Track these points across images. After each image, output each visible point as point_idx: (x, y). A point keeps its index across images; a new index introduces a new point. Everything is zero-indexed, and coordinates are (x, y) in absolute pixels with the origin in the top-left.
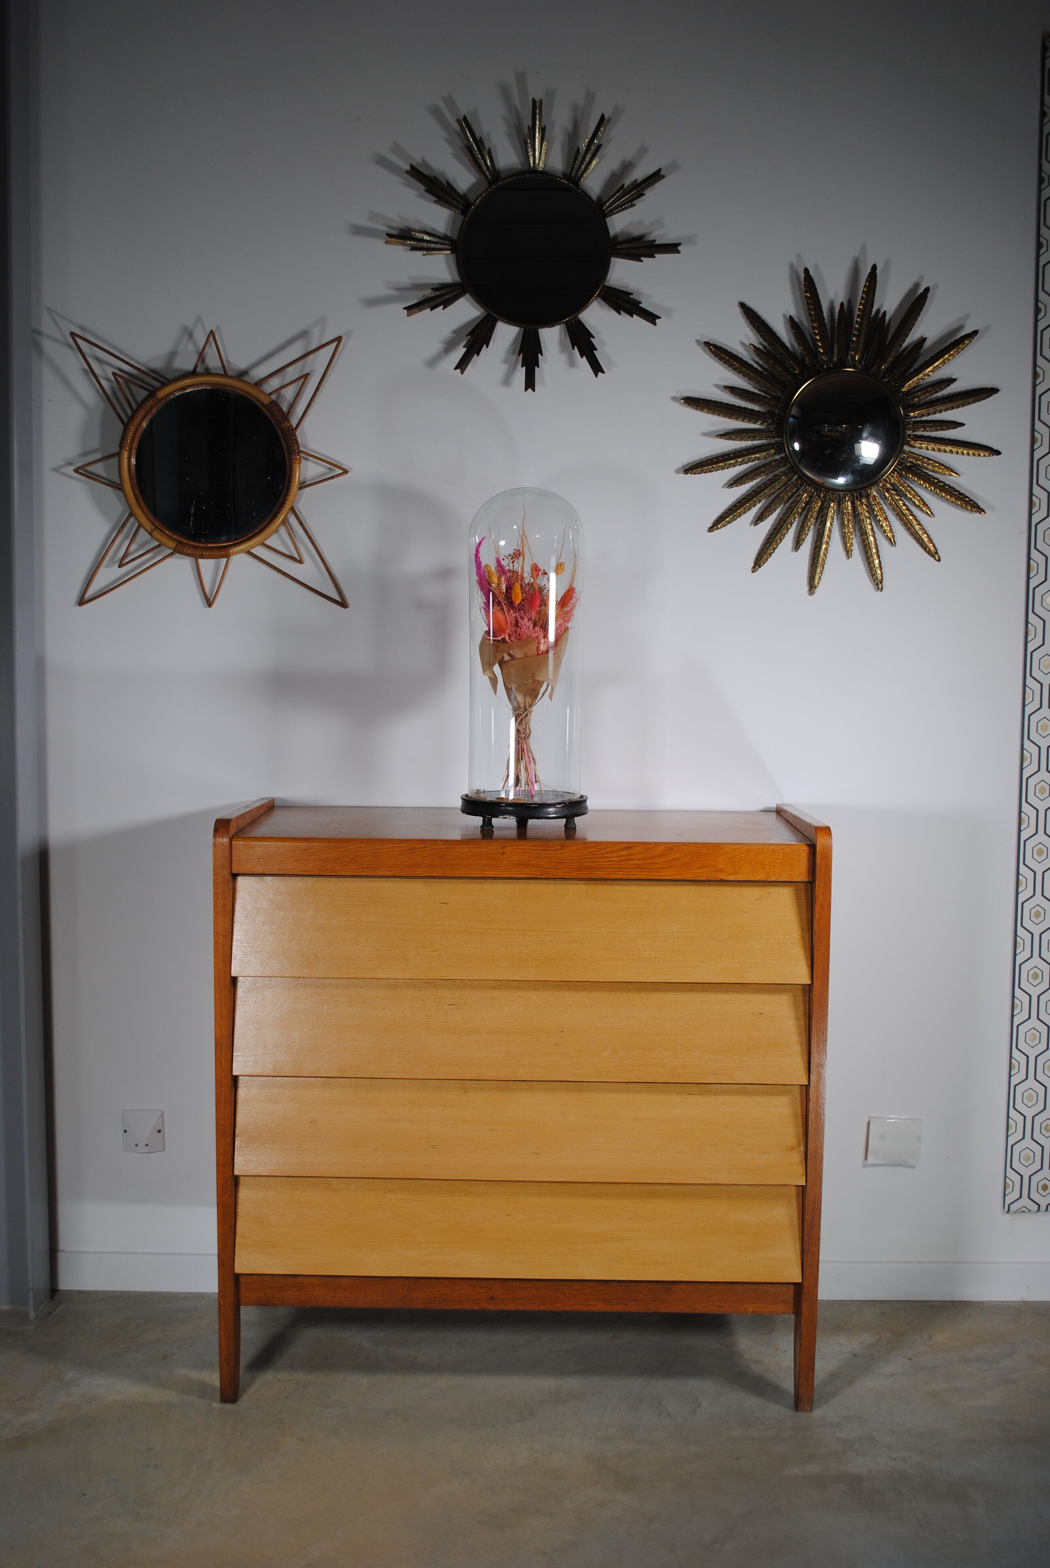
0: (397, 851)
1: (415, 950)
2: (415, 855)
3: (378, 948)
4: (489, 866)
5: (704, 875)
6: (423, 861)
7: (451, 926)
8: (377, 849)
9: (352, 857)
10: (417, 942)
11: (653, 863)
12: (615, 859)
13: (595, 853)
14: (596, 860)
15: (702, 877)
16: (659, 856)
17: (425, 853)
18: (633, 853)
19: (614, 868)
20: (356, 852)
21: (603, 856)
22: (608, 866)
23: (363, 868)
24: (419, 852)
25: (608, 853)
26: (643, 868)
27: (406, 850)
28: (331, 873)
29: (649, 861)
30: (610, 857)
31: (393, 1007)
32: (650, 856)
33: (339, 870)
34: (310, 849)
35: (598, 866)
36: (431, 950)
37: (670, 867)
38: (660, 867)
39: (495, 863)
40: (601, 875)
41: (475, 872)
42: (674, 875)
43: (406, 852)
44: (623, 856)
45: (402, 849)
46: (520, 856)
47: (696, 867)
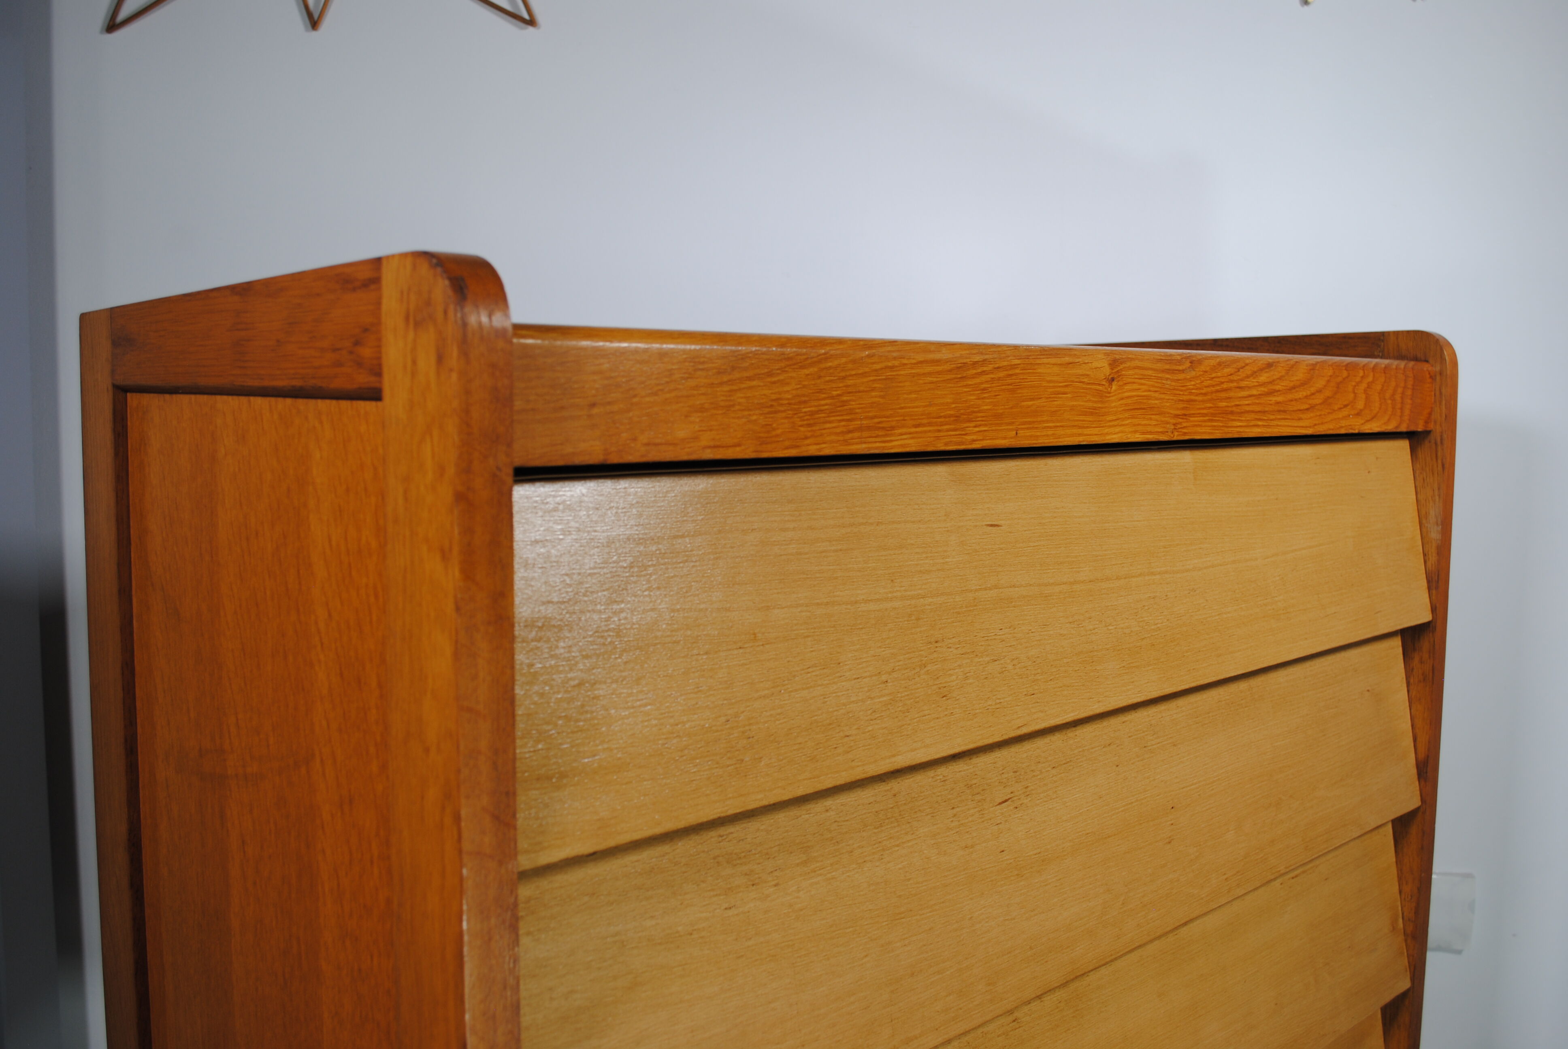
0: (930, 374)
1: (959, 666)
2: (966, 386)
3: (884, 678)
4: (1092, 414)
5: (1343, 423)
6: (979, 402)
7: (1014, 586)
8: (892, 368)
9: (835, 393)
10: (959, 642)
11: (1296, 400)
12: (1254, 392)
13: (1231, 377)
14: (1232, 394)
15: (1342, 427)
16: (1303, 384)
17: (984, 378)
18: (1275, 377)
19: (1253, 412)
20: (844, 378)
21: (1243, 384)
22: (1247, 408)
23: (860, 429)
24: (973, 377)
25: (1248, 377)
26: (1284, 411)
27: (950, 371)
28: (787, 448)
29: (1290, 396)
30: (1249, 388)
31: (898, 846)
32: (1292, 384)
33: (806, 438)
34: (733, 368)
35: (1234, 409)
36: (987, 659)
37: (1311, 408)
38: (1302, 408)
39: (1100, 405)
40: (1238, 429)
41: (1069, 431)
42: (1315, 425)
43: (949, 377)
44: (1263, 384)
45: (939, 368)
46: (1136, 386)
47: (1336, 407)
